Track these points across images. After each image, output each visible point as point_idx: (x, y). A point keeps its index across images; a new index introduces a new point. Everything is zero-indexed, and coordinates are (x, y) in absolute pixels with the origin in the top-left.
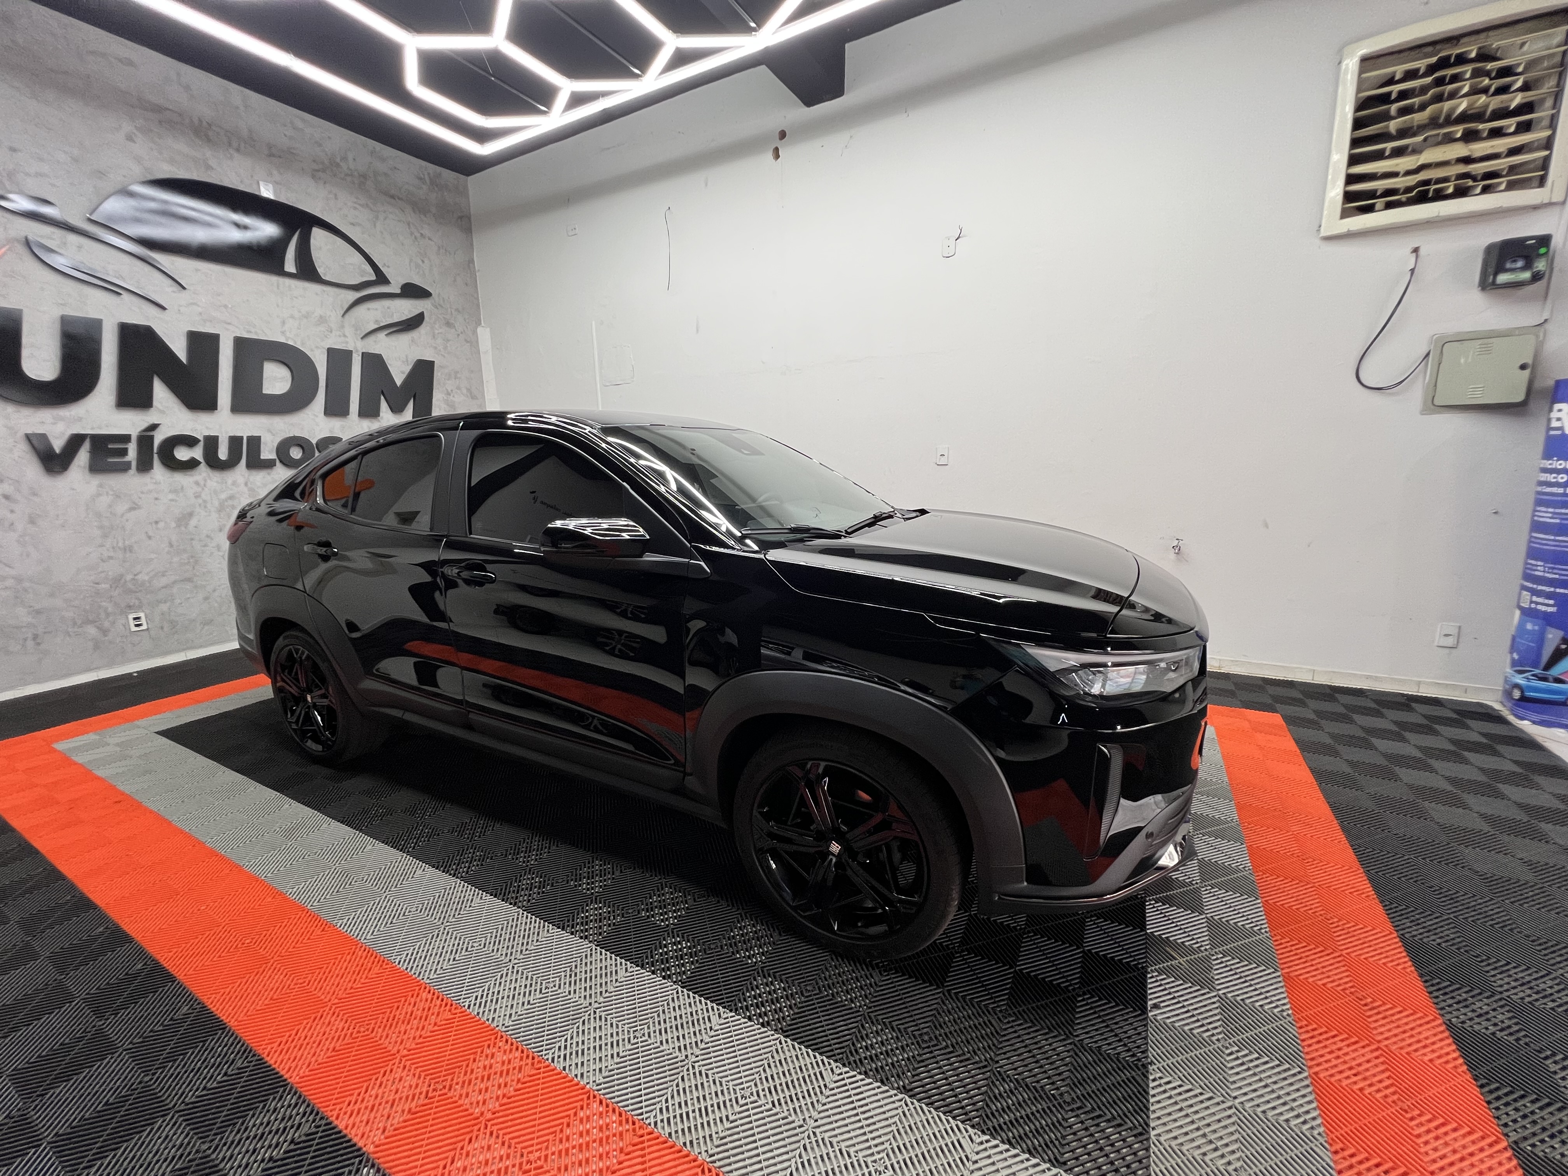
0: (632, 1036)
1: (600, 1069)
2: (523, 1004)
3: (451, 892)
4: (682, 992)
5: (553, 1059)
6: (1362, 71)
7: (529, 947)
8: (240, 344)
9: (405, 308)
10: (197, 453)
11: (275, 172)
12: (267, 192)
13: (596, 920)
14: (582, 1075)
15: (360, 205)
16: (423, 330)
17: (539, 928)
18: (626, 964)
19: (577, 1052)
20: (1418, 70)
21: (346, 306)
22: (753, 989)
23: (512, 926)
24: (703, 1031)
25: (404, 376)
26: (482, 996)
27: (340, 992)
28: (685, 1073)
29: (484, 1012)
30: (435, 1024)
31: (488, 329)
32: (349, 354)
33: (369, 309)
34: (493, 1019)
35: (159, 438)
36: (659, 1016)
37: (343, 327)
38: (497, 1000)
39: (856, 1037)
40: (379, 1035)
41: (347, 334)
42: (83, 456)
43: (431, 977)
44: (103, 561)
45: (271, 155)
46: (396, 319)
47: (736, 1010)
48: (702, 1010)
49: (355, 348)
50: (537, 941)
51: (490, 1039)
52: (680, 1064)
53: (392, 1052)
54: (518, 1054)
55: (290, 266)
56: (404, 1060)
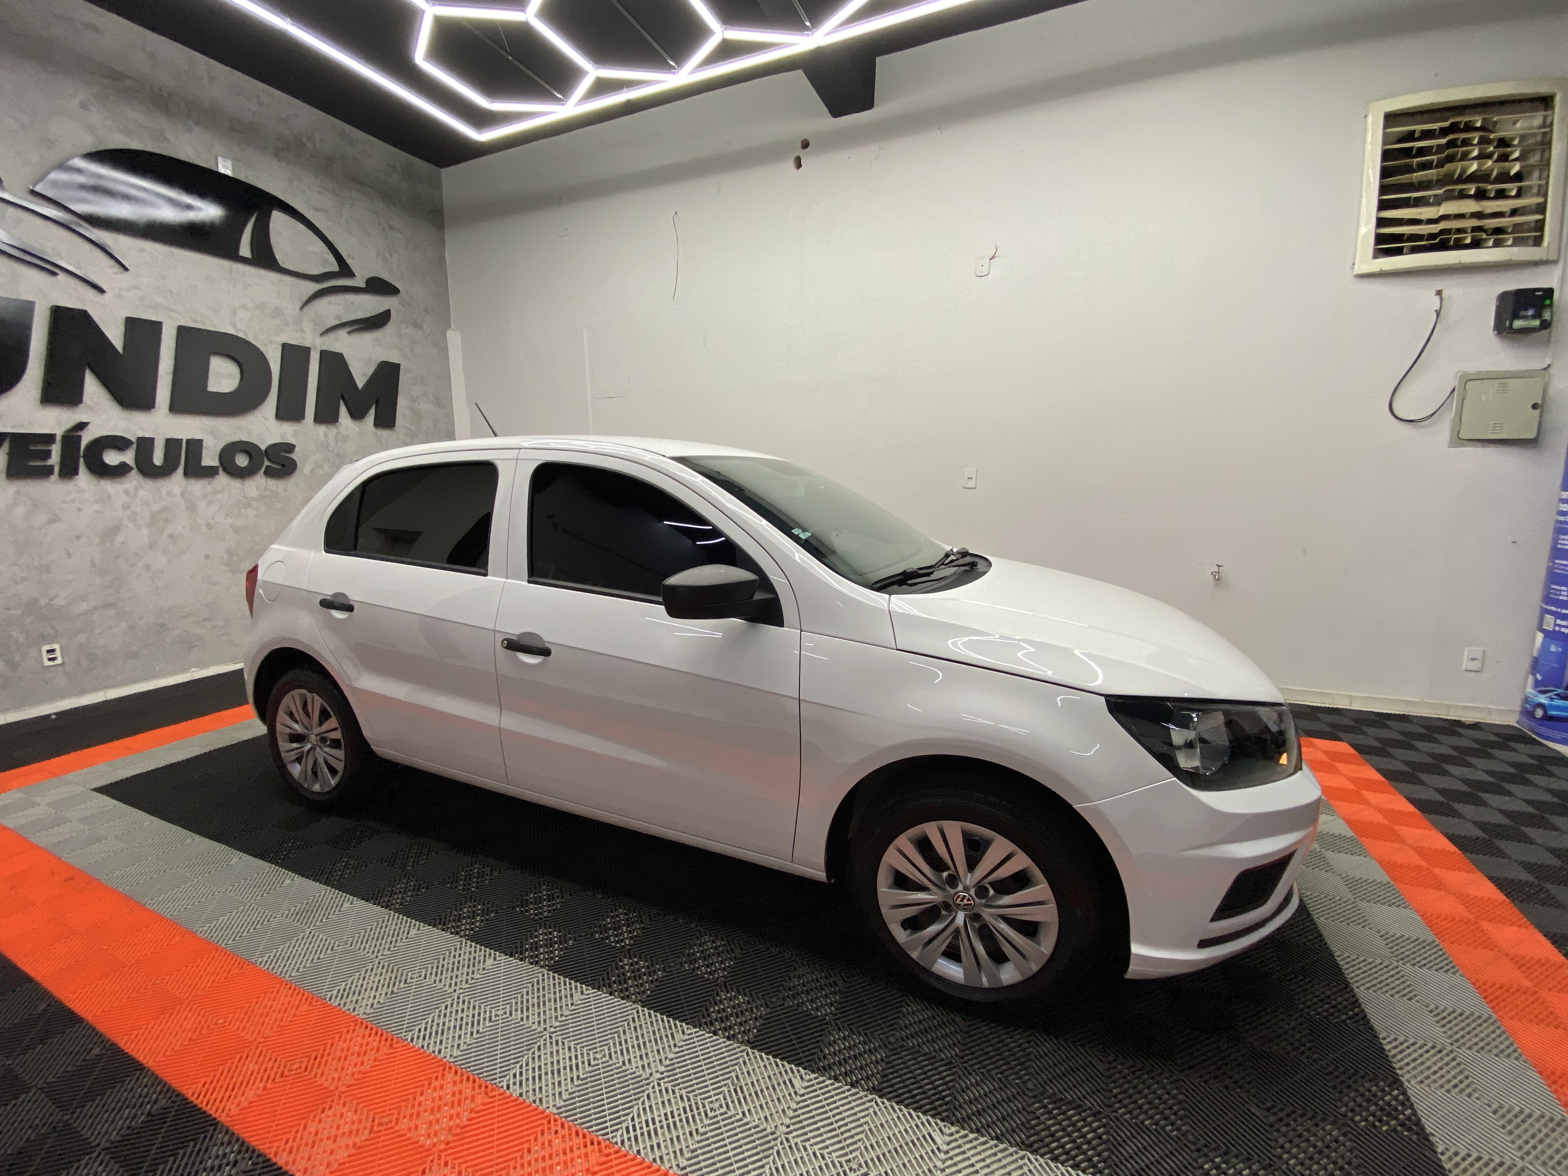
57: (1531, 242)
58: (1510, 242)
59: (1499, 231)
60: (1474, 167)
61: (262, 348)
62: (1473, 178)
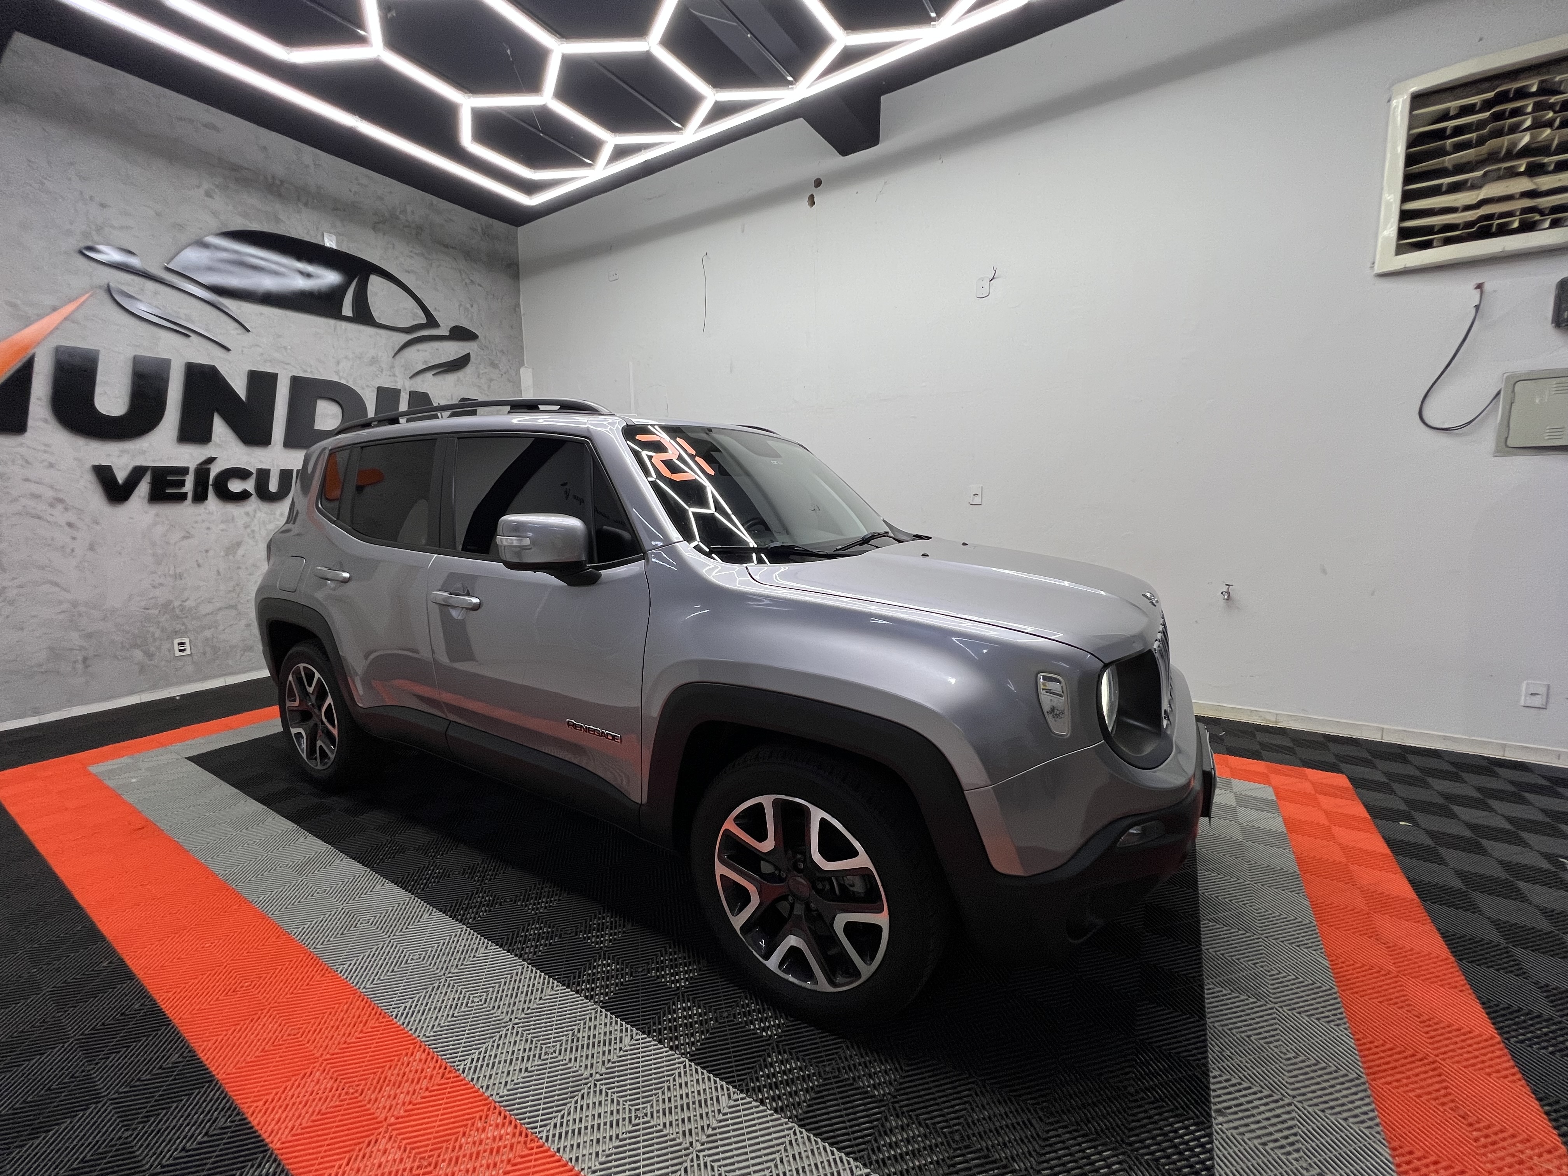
0: (633, 1114)
1: (597, 1154)
2: (521, 1070)
3: (456, 939)
4: (690, 1066)
5: (547, 1137)
6: (1413, 108)
7: (531, 1005)
9: (452, 350)
10: (249, 485)
11: (338, 223)
12: (330, 242)
13: (603, 978)
14: (577, 1159)
17: (543, 984)
18: (632, 1031)
19: (573, 1131)
20: (1474, 105)
21: (397, 349)
22: (766, 1067)
23: (515, 981)
24: (710, 1114)
26: (478, 1059)
27: (334, 1046)
28: (688, 1164)
29: (479, 1078)
30: (427, 1089)
32: (398, 392)
33: (418, 350)
34: (488, 1087)
35: (215, 470)
36: (663, 1093)
37: (392, 367)
38: (494, 1063)
39: (879, 1132)
40: (367, 1098)
41: (397, 374)
42: (144, 488)
43: (427, 1035)
44: (154, 587)
45: (335, 209)
46: (443, 360)
47: (748, 1091)
48: (710, 1088)
49: (404, 386)
50: (541, 998)
51: (482, 1110)
52: (684, 1152)
53: (378, 1120)
54: (510, 1130)
55: (347, 310)
56: (390, 1128)
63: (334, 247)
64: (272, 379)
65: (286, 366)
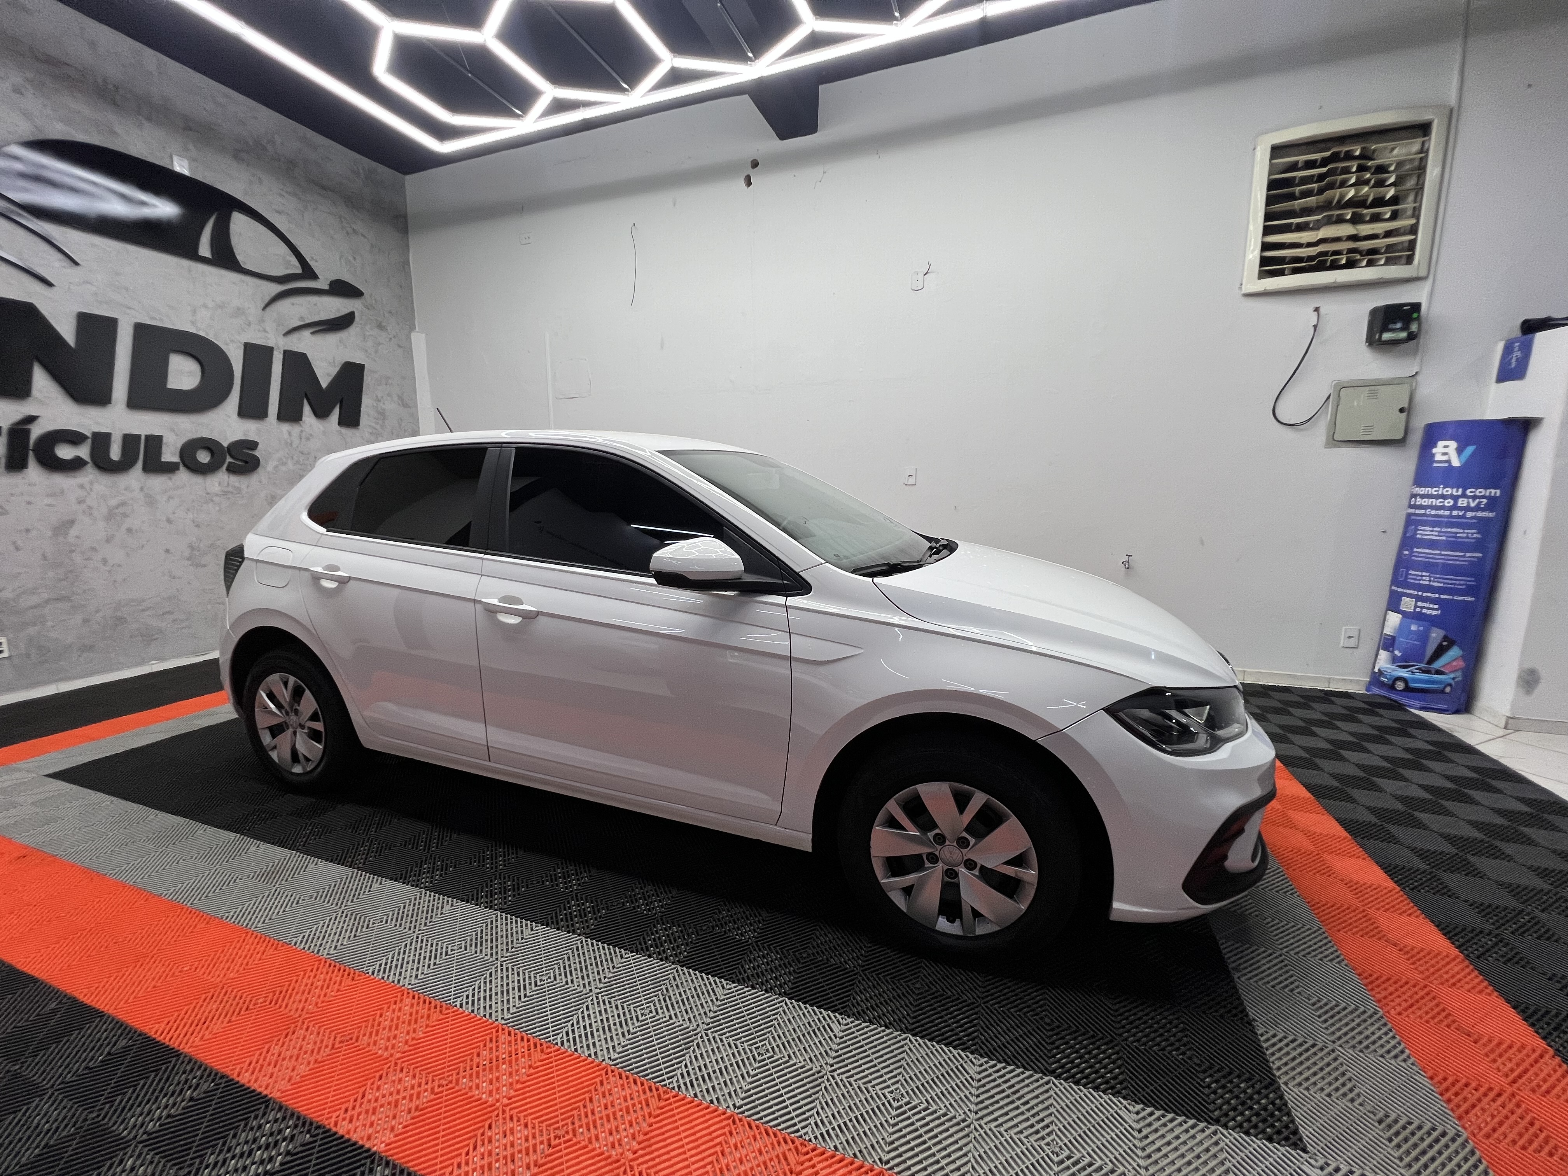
8: (140, 330)
9: (334, 307)
11: (191, 146)
12: (181, 167)
15: (287, 192)
16: (353, 330)
21: (267, 299)
25: (330, 379)
31: (424, 335)
33: (293, 304)
37: (262, 321)
41: (268, 329)
46: (324, 316)
49: (276, 344)
55: (205, 250)
57: (1404, 260)
58: (1382, 262)
59: (1373, 251)
60: (1351, 193)
61: (224, 347)
62: (1351, 204)
63: (186, 172)
64: (111, 324)
65: (128, 311)
